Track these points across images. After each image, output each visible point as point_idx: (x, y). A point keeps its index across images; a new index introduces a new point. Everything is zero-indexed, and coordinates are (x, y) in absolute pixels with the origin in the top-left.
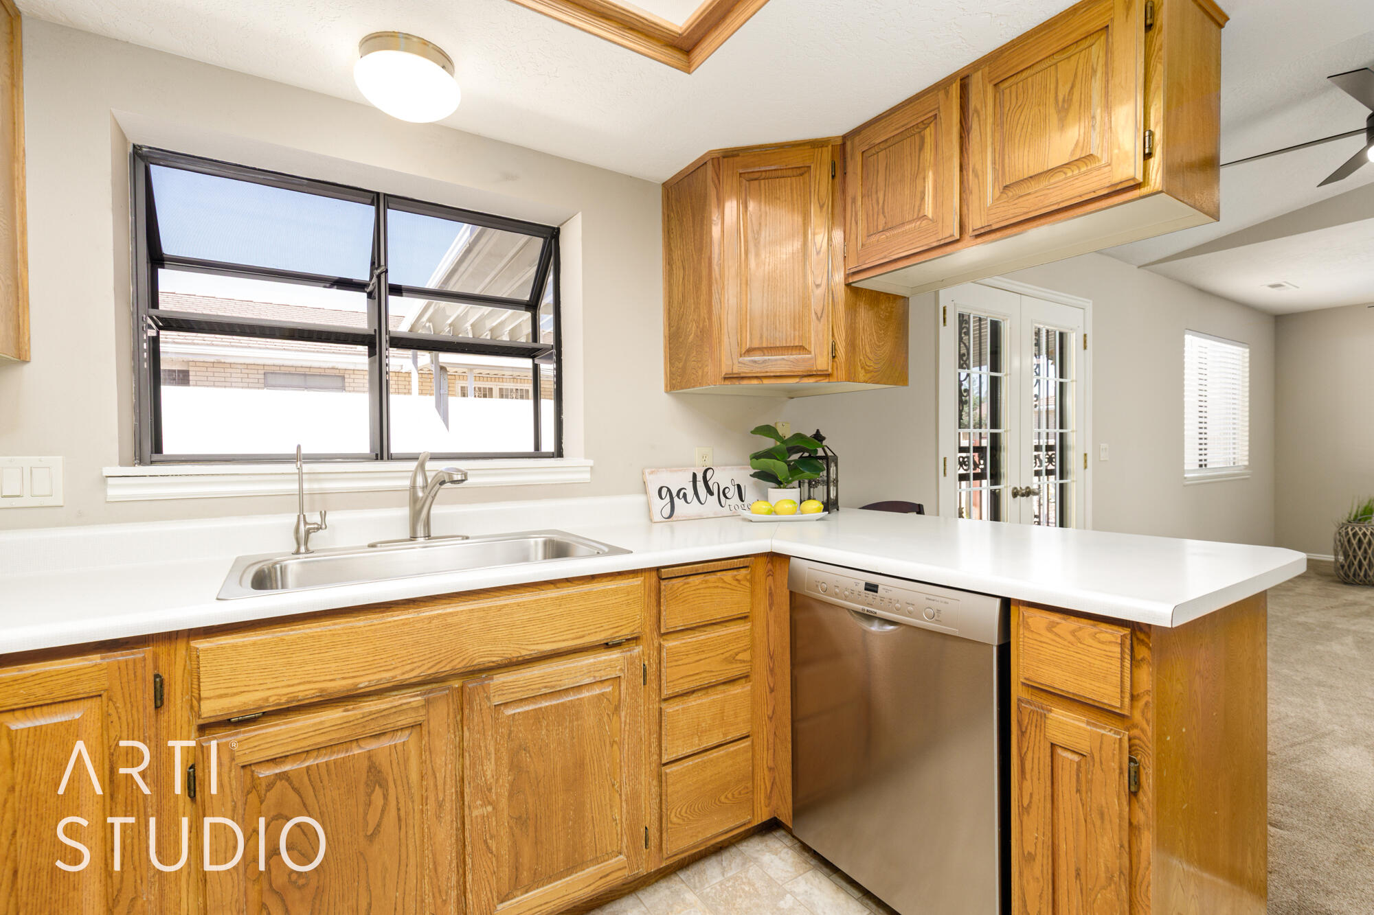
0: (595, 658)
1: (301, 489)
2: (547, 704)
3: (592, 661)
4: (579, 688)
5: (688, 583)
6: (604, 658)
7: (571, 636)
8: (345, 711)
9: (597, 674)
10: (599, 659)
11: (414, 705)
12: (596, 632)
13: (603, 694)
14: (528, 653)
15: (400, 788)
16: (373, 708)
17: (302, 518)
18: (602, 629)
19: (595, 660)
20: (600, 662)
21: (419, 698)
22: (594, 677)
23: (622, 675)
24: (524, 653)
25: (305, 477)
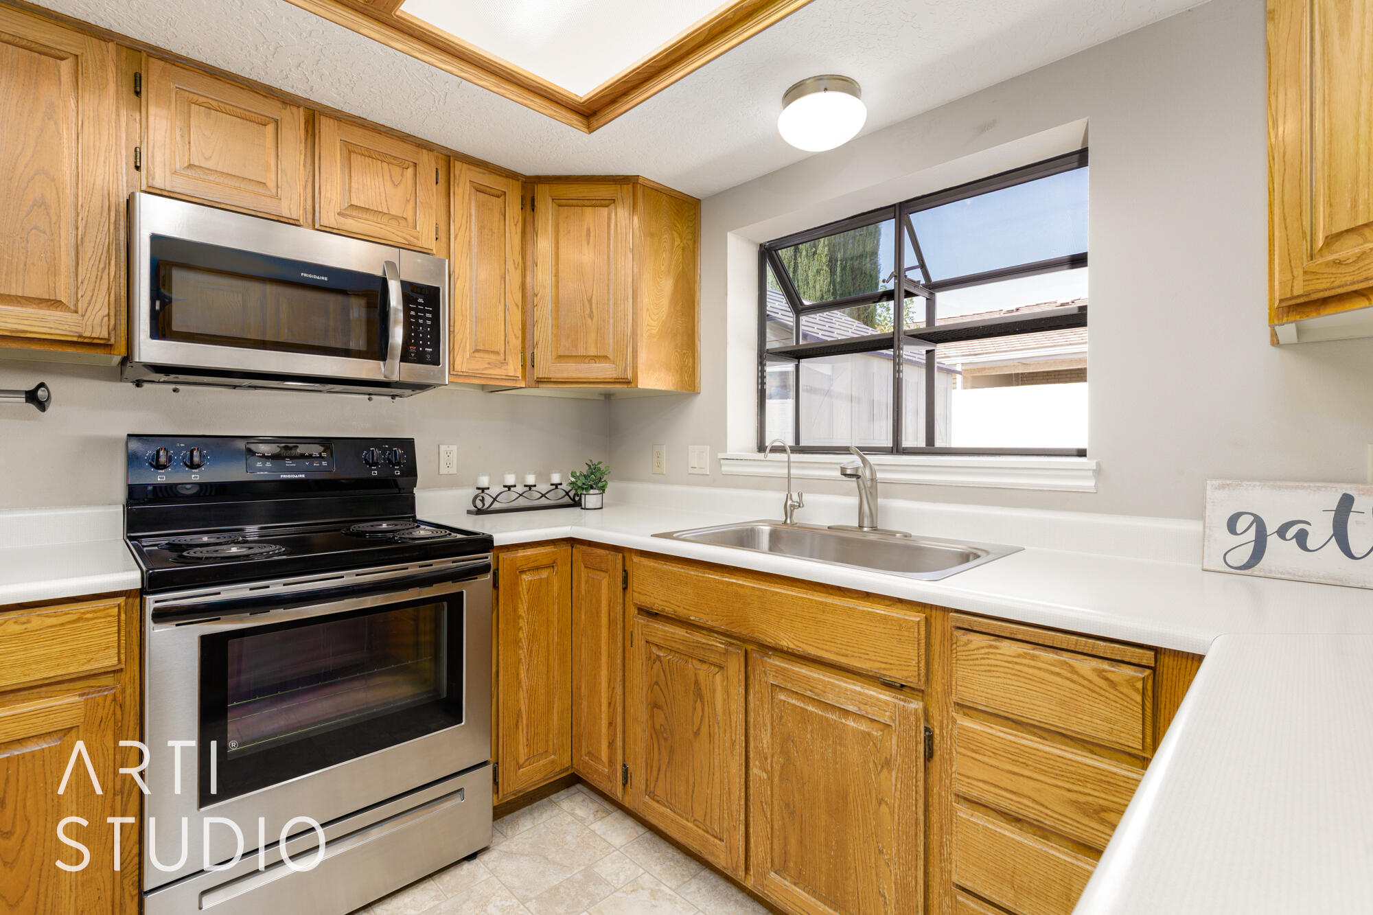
0: (862, 687)
1: (789, 474)
2: (813, 710)
3: (858, 689)
4: (846, 713)
5: (996, 648)
6: (872, 693)
7: (835, 650)
8: (687, 632)
9: (863, 707)
10: (866, 691)
11: (719, 650)
12: (860, 657)
13: (869, 734)
14: (794, 647)
15: (710, 709)
16: (700, 639)
17: (789, 496)
18: (866, 656)
19: (862, 690)
20: (866, 695)
21: (723, 646)
22: (859, 708)
23: (892, 724)
24: (791, 646)
25: (792, 464)
